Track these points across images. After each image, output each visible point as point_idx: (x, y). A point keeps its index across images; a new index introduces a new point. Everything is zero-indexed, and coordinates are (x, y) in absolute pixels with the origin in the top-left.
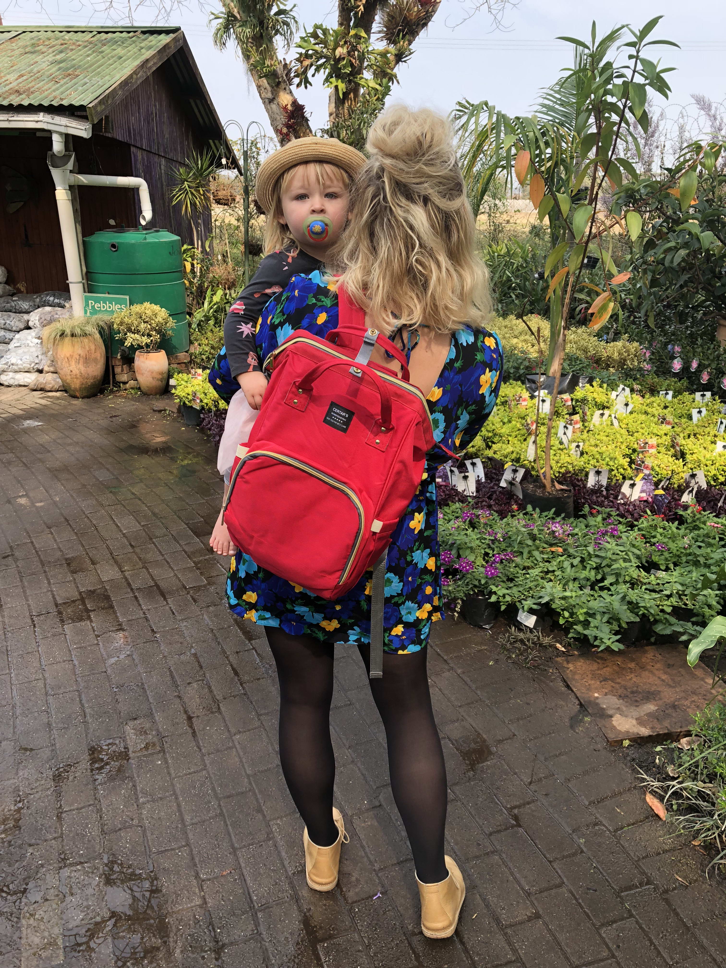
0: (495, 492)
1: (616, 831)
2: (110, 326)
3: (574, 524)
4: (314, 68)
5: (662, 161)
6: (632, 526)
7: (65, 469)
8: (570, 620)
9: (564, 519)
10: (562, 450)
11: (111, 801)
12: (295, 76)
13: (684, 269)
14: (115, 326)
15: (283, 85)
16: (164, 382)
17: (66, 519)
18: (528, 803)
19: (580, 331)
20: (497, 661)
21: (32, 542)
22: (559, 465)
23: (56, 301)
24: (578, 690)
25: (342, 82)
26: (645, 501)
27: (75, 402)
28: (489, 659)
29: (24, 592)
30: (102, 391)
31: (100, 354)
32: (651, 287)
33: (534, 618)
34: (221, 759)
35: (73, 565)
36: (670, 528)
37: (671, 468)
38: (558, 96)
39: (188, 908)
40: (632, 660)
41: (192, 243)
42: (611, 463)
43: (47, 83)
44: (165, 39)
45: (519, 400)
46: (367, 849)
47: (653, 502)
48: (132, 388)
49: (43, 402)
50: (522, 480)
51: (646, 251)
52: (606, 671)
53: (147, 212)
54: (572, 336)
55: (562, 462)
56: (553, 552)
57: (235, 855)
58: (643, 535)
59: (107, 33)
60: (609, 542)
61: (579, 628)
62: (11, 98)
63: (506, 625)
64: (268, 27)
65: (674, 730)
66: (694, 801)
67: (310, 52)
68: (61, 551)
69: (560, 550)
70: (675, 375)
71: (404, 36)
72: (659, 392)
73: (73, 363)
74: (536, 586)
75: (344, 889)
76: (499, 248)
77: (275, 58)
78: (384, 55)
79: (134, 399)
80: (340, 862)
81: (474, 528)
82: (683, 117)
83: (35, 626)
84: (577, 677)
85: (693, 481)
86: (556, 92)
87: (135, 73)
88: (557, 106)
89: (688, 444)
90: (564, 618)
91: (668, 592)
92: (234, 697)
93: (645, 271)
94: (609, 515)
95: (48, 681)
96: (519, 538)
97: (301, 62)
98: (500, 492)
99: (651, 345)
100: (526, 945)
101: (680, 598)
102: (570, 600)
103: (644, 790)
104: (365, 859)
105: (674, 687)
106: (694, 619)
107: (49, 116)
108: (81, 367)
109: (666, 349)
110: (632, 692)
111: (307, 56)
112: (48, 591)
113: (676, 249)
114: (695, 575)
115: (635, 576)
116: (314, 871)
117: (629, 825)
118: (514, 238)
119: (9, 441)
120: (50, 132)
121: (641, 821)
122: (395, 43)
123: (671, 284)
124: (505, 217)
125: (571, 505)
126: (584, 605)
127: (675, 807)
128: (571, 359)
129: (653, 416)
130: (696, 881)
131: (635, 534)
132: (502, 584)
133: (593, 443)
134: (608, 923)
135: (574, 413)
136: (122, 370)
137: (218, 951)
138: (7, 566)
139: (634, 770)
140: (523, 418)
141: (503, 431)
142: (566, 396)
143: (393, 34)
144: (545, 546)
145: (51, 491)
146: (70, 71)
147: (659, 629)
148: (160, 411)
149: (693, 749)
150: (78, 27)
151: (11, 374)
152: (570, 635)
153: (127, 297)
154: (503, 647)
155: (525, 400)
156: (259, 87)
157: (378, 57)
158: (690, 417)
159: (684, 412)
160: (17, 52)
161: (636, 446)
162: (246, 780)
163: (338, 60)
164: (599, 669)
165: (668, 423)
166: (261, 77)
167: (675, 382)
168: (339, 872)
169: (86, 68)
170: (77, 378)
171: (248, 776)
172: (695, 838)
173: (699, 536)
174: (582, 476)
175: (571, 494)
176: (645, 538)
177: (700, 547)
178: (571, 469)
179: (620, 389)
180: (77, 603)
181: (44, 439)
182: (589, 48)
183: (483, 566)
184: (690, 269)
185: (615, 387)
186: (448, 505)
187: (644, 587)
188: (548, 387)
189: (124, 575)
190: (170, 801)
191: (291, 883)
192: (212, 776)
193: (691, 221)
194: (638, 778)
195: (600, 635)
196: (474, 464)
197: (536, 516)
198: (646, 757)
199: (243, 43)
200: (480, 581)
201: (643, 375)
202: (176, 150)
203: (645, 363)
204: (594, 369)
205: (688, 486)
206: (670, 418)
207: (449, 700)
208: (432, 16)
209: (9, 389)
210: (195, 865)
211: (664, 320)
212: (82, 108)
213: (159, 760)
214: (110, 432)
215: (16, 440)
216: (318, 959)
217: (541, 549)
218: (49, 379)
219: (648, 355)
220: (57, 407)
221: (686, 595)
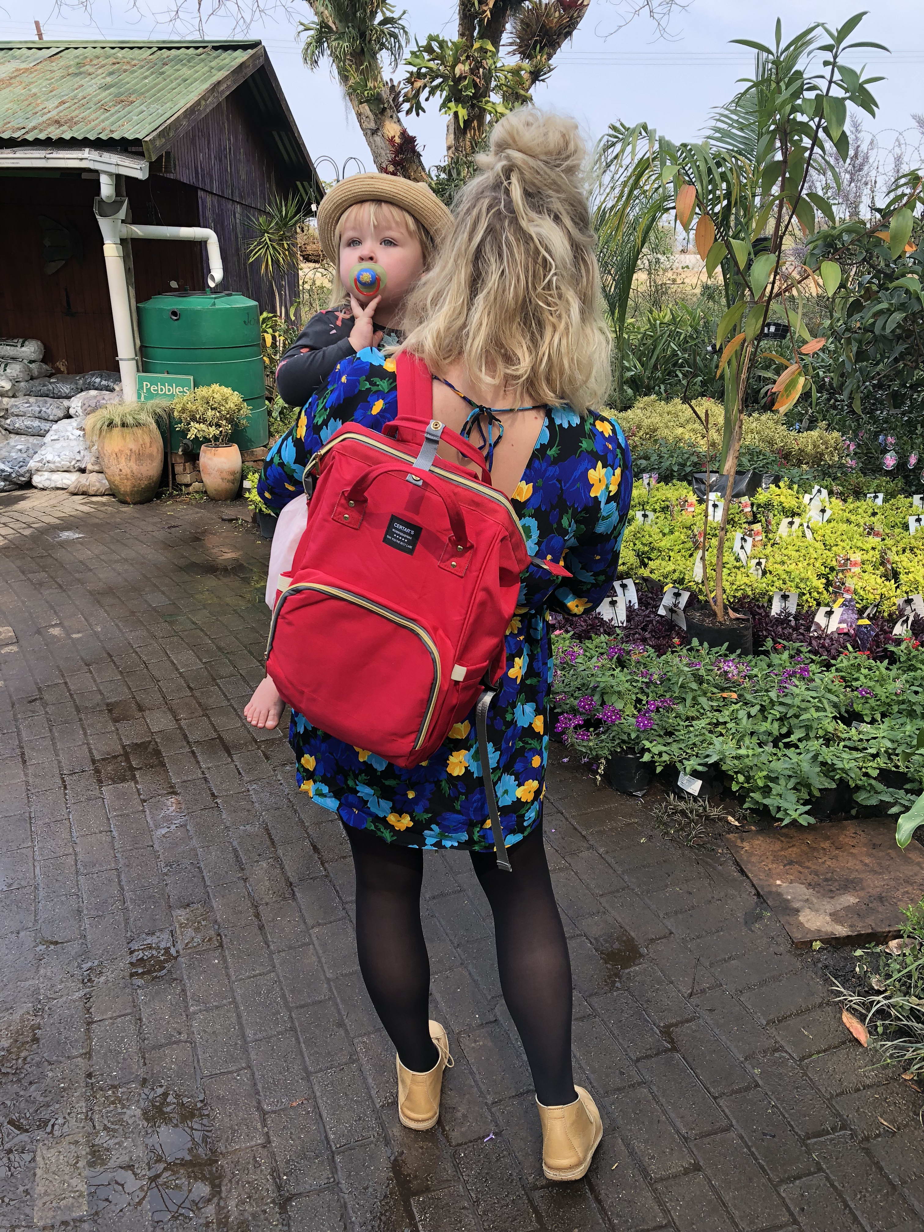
0: (651, 622)
1: (802, 1059)
2: (170, 413)
3: (753, 663)
4: (427, 90)
5: (873, 202)
6: (828, 666)
7: (110, 591)
8: (746, 785)
9: (739, 656)
10: (738, 568)
11: (154, 1009)
12: (404, 101)
13: (899, 338)
14: (176, 414)
15: (389, 112)
16: (237, 485)
17: (109, 654)
18: (688, 1021)
19: (764, 417)
20: (650, 838)
21: (66, 683)
22: (734, 587)
23: (104, 383)
24: (755, 876)
25: (463, 108)
26: (845, 634)
27: (125, 509)
28: (640, 834)
29: (54, 744)
30: (158, 496)
31: (156, 448)
32: (857, 362)
33: (699, 783)
34: (295, 957)
35: (116, 713)
36: (878, 668)
37: (879, 592)
38: (735, 117)
39: (247, 1148)
40: (827, 838)
41: (273, 310)
42: (802, 585)
43: (95, 111)
44: (241, 56)
45: (684, 505)
46: (477, 1077)
47: (856, 635)
48: (197, 492)
49: (86, 509)
50: (686, 607)
51: (850, 315)
52: (793, 852)
53: (217, 271)
54: (754, 424)
55: (738, 583)
56: (724, 698)
57: (309, 1081)
58: (843, 678)
59: (169, 49)
60: (797, 686)
61: (757, 796)
62: (49, 130)
63: (663, 791)
64: (370, 40)
65: (880, 930)
66: (905, 1022)
67: (424, 70)
68: (102, 694)
69: (735, 696)
70: (888, 473)
71: (542, 49)
72: (865, 495)
73: (123, 460)
74: (702, 742)
75: (447, 1128)
76: (661, 314)
77: (379, 79)
78: (516, 72)
79: (199, 505)
80: (442, 1092)
81: (623, 667)
82: (900, 145)
83: (65, 788)
84: (753, 859)
85: (908, 608)
86: (732, 112)
87: (204, 98)
88: (734, 131)
89: (904, 561)
90: (738, 783)
91: (873, 751)
92: (314, 879)
93: (849, 341)
94: (799, 652)
95: (80, 857)
96: (681, 680)
97: (412, 84)
98: (658, 622)
99: (856, 436)
100: (681, 1206)
101: (890, 759)
102: (746, 760)
103: (839, 1007)
104: (475, 1089)
105: (880, 874)
106: (908, 786)
107: (97, 153)
108: (133, 464)
109: (877, 439)
110: (826, 880)
111: (419, 75)
112: (84, 744)
113: (889, 312)
114: (909, 728)
115: (830, 729)
116: (408, 1104)
117: (819, 1052)
118: (682, 301)
119: (42, 557)
120: (97, 172)
121: (835, 1048)
122: (530, 57)
123: (883, 357)
124: (669, 274)
125: (750, 638)
126: (763, 767)
127: (880, 1030)
128: (753, 453)
129: (858, 525)
130: (906, 1126)
131: (831, 676)
132: (658, 738)
133: (779, 560)
134: (789, 1178)
135: (755, 521)
136: (185, 470)
137: (284, 1203)
138: (33, 712)
139: (827, 980)
140: (689, 528)
141: (662, 544)
142: (745, 499)
143: (527, 46)
144: (715, 690)
145: (92, 620)
146: (122, 98)
147: (861, 798)
148: (231, 520)
149: (904, 955)
150: (134, 42)
151: (46, 473)
152: (746, 806)
153: (192, 378)
154: (659, 820)
155: (691, 505)
156: (359, 115)
157: (509, 76)
158: (906, 527)
159: (898, 520)
160: (58, 74)
161: (834, 563)
162: (326, 986)
163: (458, 80)
164: (782, 849)
165: (877, 534)
166: (361, 103)
167: (887, 482)
168: (441, 1105)
169: (143, 94)
170: (127, 479)
171: (328, 980)
172: (906, 1070)
173: (915, 679)
174: (764, 601)
175: (750, 624)
176: (845, 681)
177: (916, 693)
178: (750, 593)
179: (814, 491)
180: (119, 759)
181: (85, 554)
182: (773, 54)
183: (633, 716)
184: (908, 337)
185: (808, 489)
186: (590, 638)
187: (842, 744)
188: (720, 488)
189: (179, 725)
190: (228, 1011)
191: (378, 1118)
192: (282, 979)
193: (910, 275)
194: (832, 991)
195: (784, 804)
196: (624, 586)
197: (703, 652)
198: (842, 964)
199: (340, 60)
200: (629, 734)
201: (845, 474)
202: (254, 194)
203: (848, 459)
204: (781, 465)
205: (901, 615)
206: (878, 527)
207: (587, 888)
208: (578, 23)
209: (44, 492)
210: (258, 1093)
211: (874, 404)
212: (137, 142)
213: (216, 958)
214: (167, 545)
215: (50, 555)
216: (411, 1217)
217: (709, 695)
218: (93, 481)
219: (852, 448)
220: (102, 516)
221: (897, 755)
